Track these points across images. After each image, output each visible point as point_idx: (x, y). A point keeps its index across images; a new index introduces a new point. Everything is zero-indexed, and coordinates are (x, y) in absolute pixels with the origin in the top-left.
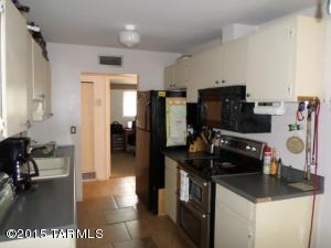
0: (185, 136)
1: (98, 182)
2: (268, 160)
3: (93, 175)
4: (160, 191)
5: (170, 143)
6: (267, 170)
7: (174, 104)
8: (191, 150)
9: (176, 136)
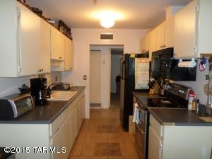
0: (147, 82)
1: (102, 109)
2: (191, 100)
3: (99, 105)
4: (130, 117)
5: (137, 87)
6: (190, 107)
7: (140, 62)
8: (150, 92)
9: (142, 82)
